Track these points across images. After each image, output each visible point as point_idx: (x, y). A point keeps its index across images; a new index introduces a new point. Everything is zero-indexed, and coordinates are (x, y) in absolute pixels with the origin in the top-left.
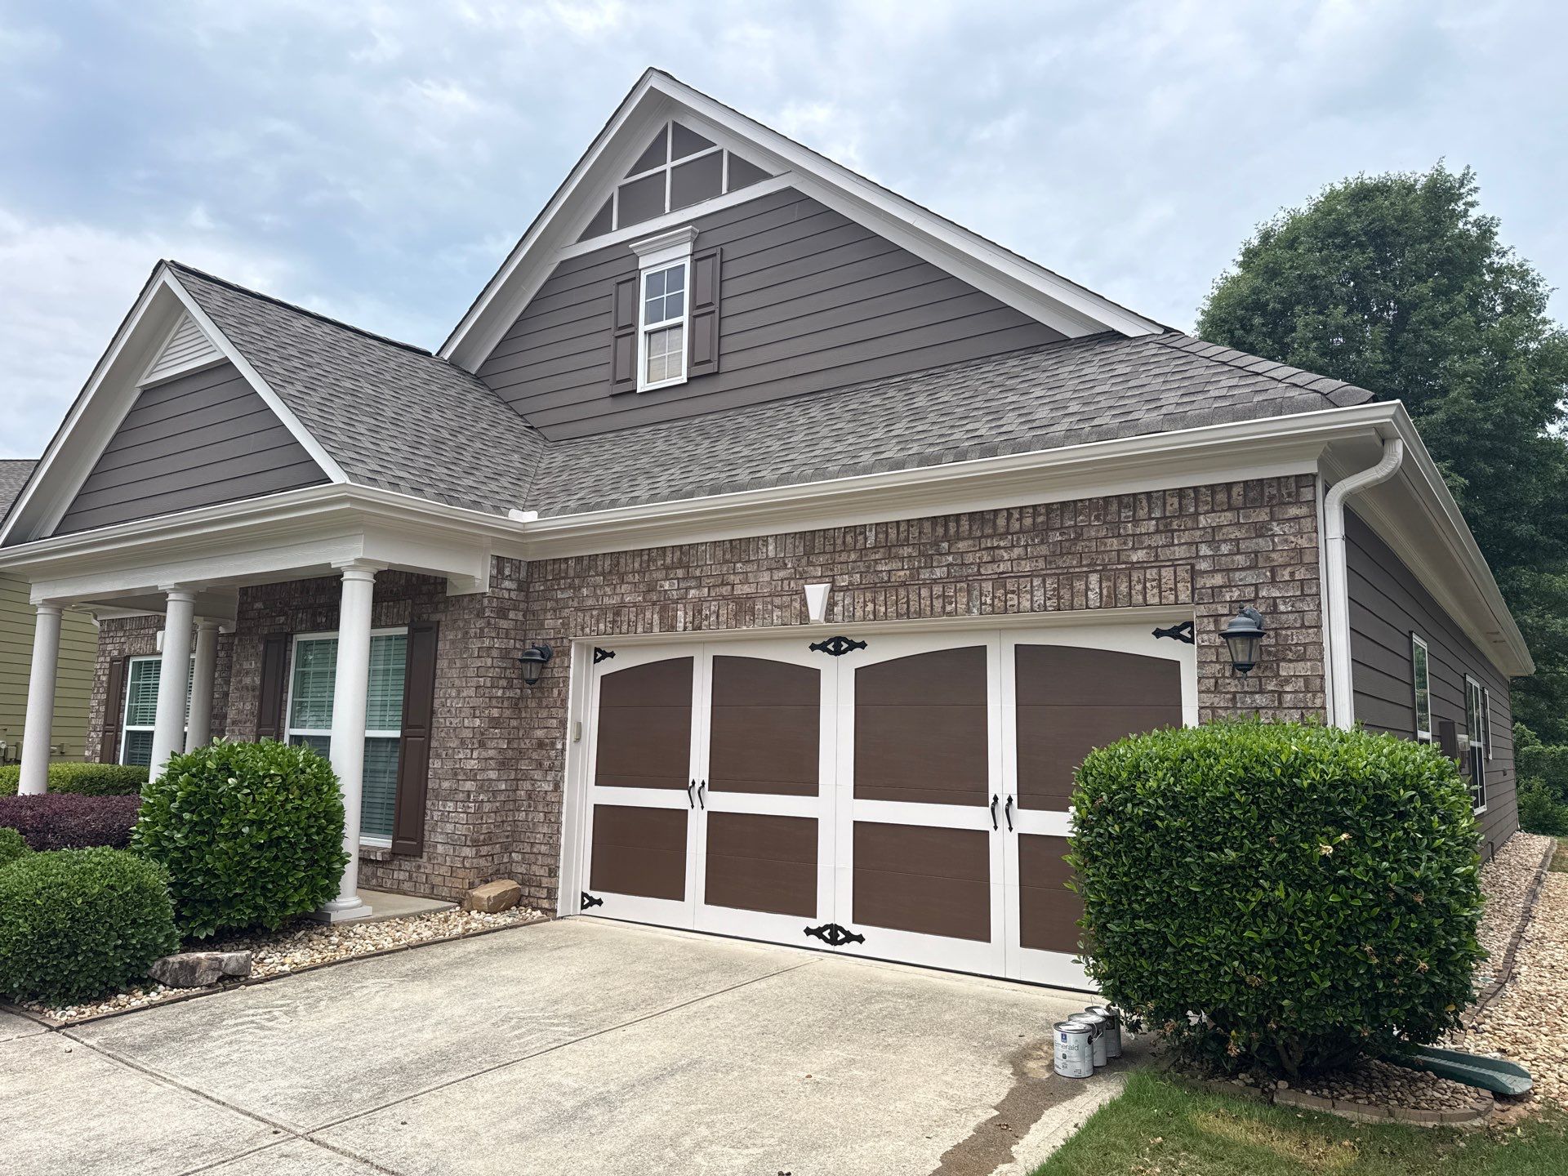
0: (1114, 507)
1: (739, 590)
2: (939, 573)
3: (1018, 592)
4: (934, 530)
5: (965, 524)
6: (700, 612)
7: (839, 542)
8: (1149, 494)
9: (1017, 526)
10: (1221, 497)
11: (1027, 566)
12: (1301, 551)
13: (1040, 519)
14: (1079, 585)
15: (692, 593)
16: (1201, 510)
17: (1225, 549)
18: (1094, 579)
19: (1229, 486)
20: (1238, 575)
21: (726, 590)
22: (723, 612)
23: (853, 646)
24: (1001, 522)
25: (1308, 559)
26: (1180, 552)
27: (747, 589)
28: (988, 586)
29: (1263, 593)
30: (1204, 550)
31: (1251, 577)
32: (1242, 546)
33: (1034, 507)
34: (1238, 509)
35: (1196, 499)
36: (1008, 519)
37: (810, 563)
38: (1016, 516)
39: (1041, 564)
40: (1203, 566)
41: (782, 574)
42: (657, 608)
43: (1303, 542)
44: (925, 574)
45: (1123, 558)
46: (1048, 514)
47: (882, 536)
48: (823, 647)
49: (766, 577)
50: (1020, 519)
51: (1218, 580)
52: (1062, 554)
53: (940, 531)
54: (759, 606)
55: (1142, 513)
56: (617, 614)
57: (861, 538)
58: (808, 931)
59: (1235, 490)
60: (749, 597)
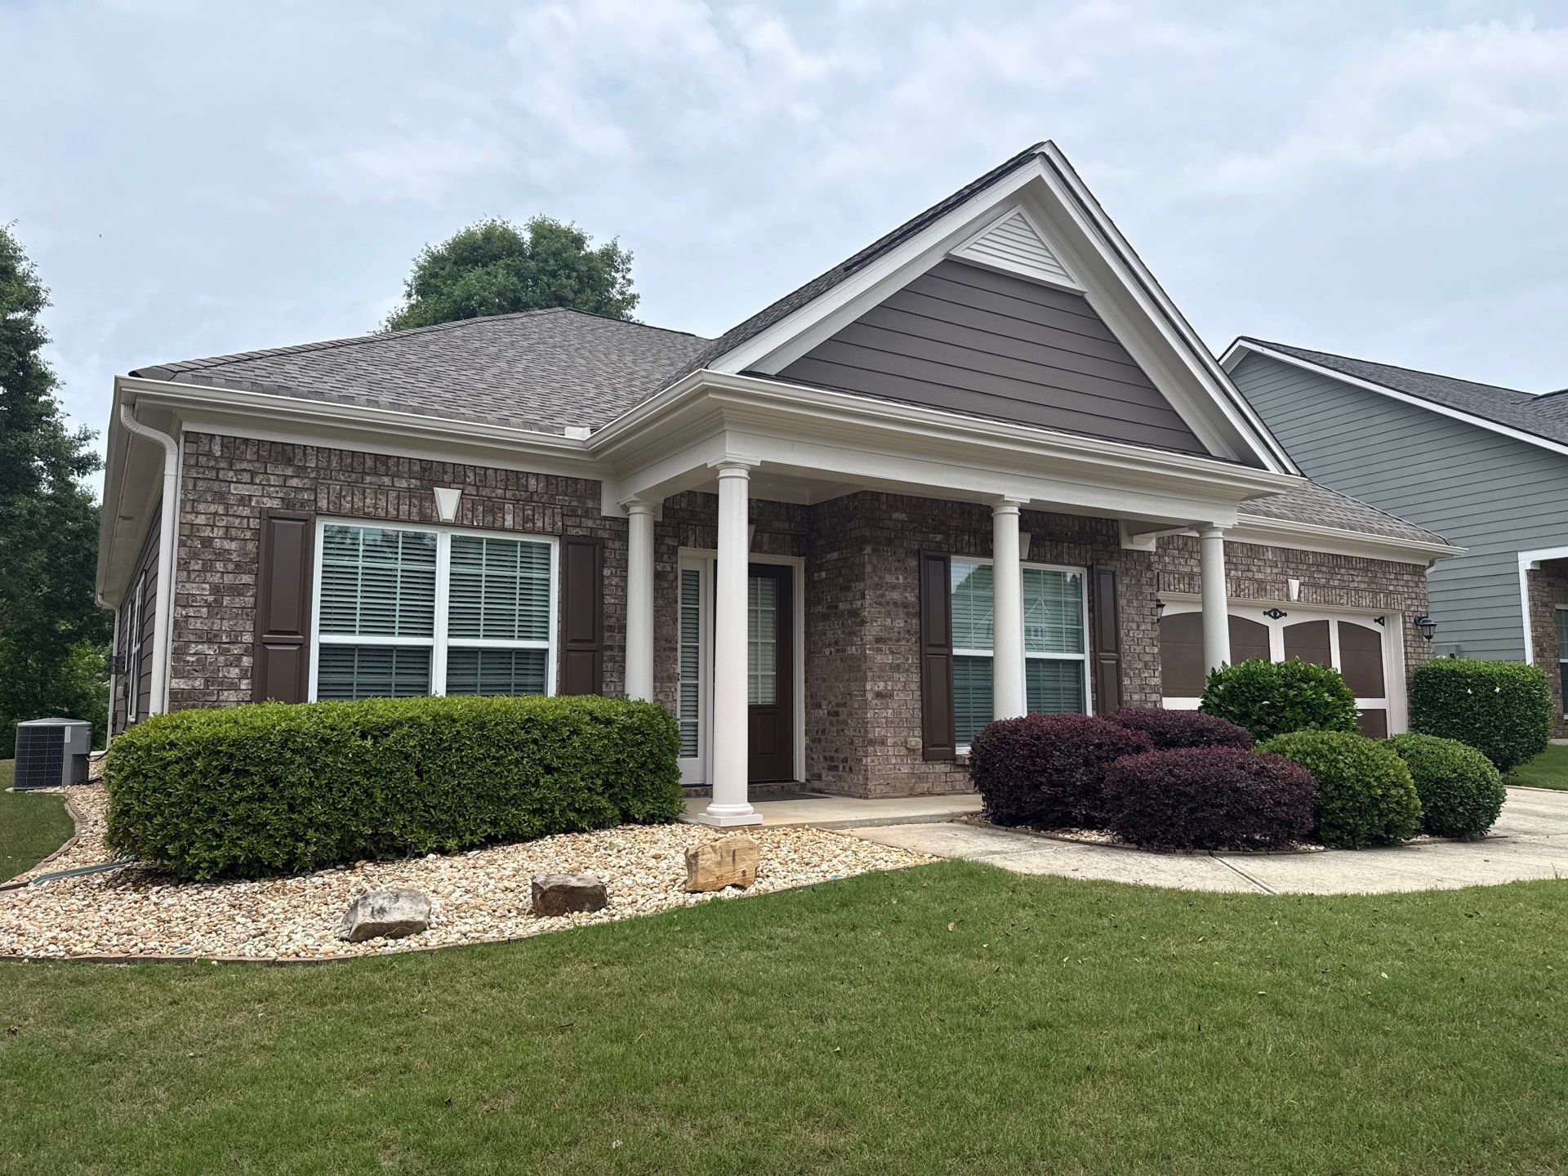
0: (1385, 566)
1: (1256, 576)
2: (1336, 583)
4: (1334, 561)
5: (1343, 560)
6: (1239, 586)
7: (1299, 557)
8: (1393, 563)
9: (1359, 566)
10: (1408, 569)
11: (1363, 586)
12: (1425, 595)
16: (1404, 572)
17: (1410, 590)
19: (1410, 565)
20: (1413, 602)
21: (1250, 575)
23: (1282, 614)
25: (1427, 597)
26: (1401, 589)
28: (1353, 593)
29: (1419, 609)
30: (1406, 589)
31: (1416, 602)
32: (1414, 589)
33: (1364, 559)
34: (1412, 575)
35: (1403, 568)
37: (1288, 567)
38: (1358, 561)
40: (1406, 596)
41: (1275, 570)
43: (1425, 592)
45: (1388, 588)
47: (1315, 559)
48: (1268, 613)
49: (1268, 570)
50: (1359, 563)
51: (1410, 602)
55: (1391, 570)
56: (1191, 579)
57: (1307, 558)
59: (1411, 568)
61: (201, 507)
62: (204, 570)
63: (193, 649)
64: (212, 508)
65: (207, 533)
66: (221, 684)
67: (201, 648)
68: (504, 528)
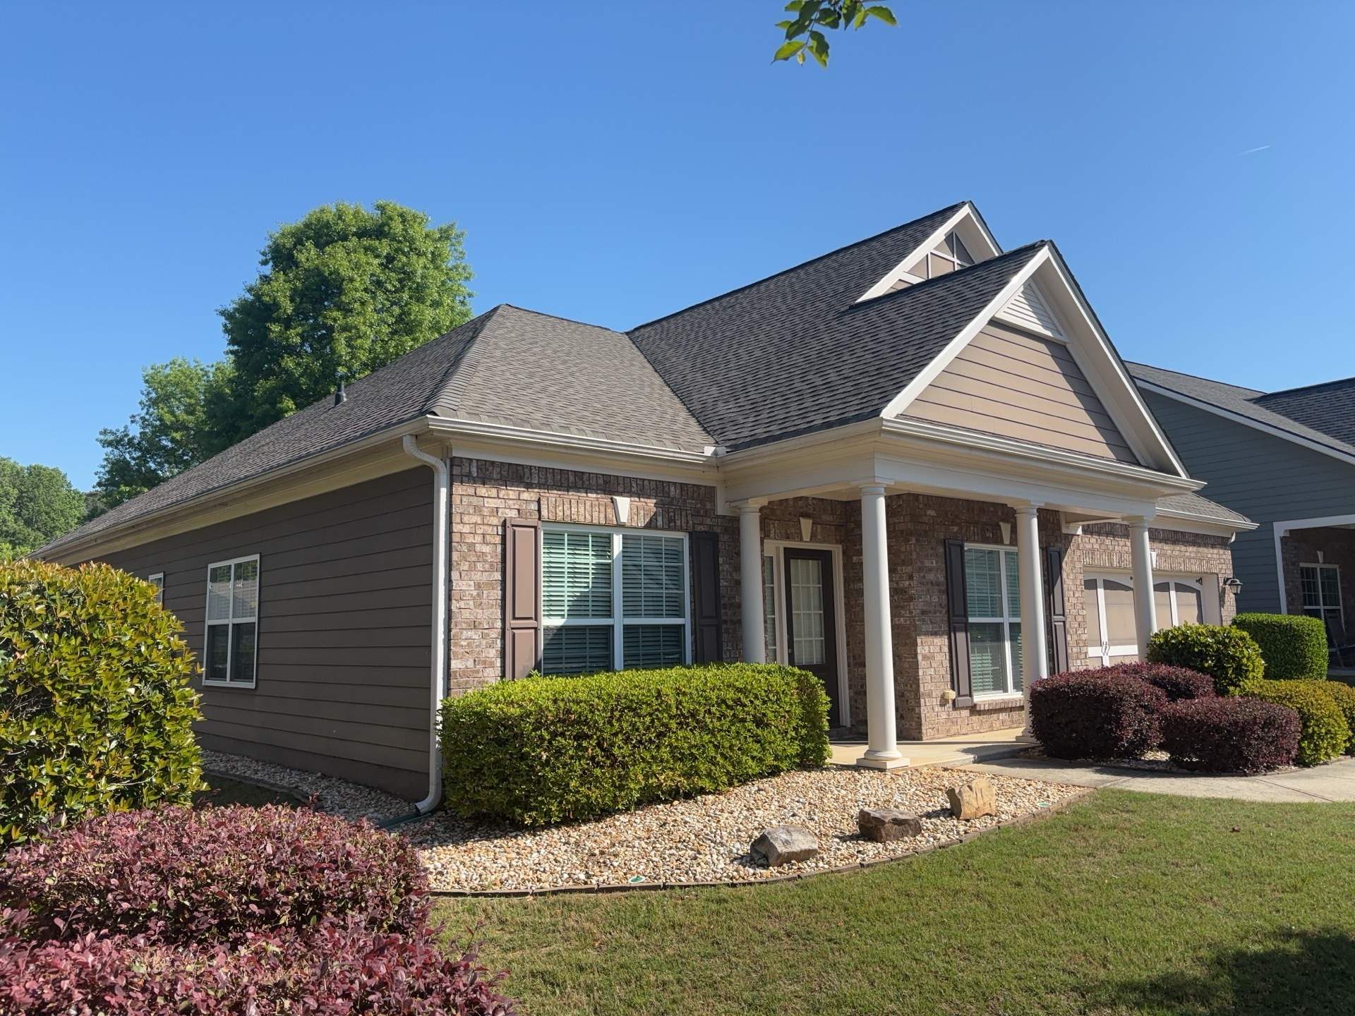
2: (1177, 553)
3: (1193, 564)
5: (1180, 536)
6: (1121, 558)
7: (1154, 534)
10: (1219, 540)
11: (1193, 555)
12: (1228, 559)
13: (1193, 538)
16: (1216, 543)
17: (1221, 557)
19: (1220, 537)
20: (1223, 566)
24: (1187, 537)
26: (1214, 556)
30: (1218, 556)
34: (1220, 545)
35: (1216, 540)
40: (1219, 561)
42: (1106, 554)
44: (1174, 553)
45: (1208, 555)
46: (1195, 536)
47: (1164, 535)
50: (1190, 537)
51: (1220, 566)
52: (1198, 552)
53: (1176, 537)
57: (1159, 534)
61: (466, 519)
62: (470, 570)
63: (466, 634)
64: (473, 519)
65: (470, 539)
66: (484, 662)
67: (470, 633)
68: (656, 528)
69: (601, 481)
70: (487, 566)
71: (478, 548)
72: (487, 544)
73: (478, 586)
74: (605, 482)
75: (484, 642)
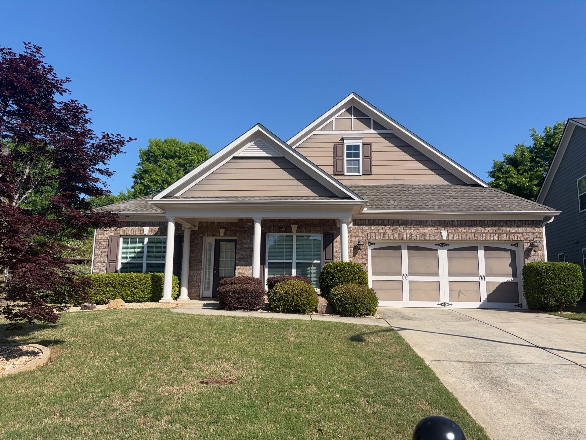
0: (508, 222)
1: (422, 231)
2: (473, 231)
3: (491, 236)
4: (471, 223)
5: (478, 222)
6: (411, 235)
7: (449, 223)
8: (514, 221)
9: (489, 224)
10: (527, 222)
11: (491, 232)
12: (540, 233)
13: (494, 223)
14: (502, 236)
15: (408, 231)
16: (524, 224)
17: (528, 231)
18: (505, 235)
19: (528, 221)
20: (530, 236)
21: (417, 231)
22: (418, 236)
23: (446, 245)
24: (486, 222)
25: (541, 234)
26: (520, 231)
27: (424, 231)
28: (484, 235)
29: (535, 239)
30: (524, 231)
31: (532, 236)
32: (531, 231)
33: (493, 220)
34: (530, 225)
35: (523, 222)
36: (488, 222)
37: (441, 227)
38: (489, 222)
39: (495, 231)
40: (525, 234)
42: (398, 234)
43: (541, 231)
44: (470, 231)
45: (510, 231)
46: (495, 222)
47: (459, 223)
50: (490, 223)
51: (527, 237)
52: (499, 230)
53: (473, 223)
54: (428, 235)
55: (513, 224)
57: (454, 223)
58: (438, 304)
59: (529, 222)
60: (425, 233)
61: (99, 236)
62: (100, 248)
63: (97, 264)
64: (101, 236)
65: (100, 241)
66: (102, 271)
67: (99, 264)
68: (158, 235)
69: (140, 224)
70: (104, 247)
71: (102, 243)
72: (105, 242)
73: (101, 252)
74: (142, 224)
75: (102, 266)
